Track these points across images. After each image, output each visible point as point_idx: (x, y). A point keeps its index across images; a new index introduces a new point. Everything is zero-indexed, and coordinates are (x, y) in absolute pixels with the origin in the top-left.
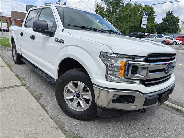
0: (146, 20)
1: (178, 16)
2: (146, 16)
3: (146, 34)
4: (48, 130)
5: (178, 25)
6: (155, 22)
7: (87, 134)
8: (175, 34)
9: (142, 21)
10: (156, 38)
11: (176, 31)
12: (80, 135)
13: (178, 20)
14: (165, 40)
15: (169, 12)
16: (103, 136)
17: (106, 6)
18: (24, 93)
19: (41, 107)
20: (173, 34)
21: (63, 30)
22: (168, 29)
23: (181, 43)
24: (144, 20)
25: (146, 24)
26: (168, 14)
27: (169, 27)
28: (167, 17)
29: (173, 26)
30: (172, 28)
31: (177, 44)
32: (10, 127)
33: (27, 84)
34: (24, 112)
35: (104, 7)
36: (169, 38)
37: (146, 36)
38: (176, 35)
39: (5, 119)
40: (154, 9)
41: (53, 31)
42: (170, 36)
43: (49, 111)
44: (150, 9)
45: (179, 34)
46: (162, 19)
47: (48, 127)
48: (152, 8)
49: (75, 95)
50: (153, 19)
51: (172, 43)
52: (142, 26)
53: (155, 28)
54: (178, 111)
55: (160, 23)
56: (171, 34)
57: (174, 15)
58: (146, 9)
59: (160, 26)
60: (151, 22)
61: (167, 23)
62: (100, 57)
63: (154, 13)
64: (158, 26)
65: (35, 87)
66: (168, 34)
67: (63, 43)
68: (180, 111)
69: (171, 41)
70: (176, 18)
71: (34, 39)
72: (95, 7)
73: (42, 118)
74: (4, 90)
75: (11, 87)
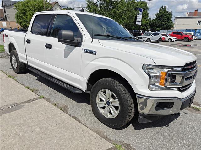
0: (141, 17)
1: (171, 12)
2: (140, 13)
3: (141, 31)
4: (94, 141)
5: (171, 21)
6: (148, 18)
7: (131, 140)
8: (169, 30)
9: (137, 17)
10: (153, 35)
11: (170, 27)
12: (126, 142)
13: (171, 15)
14: (161, 37)
15: (162, 7)
16: (145, 140)
17: (99, 2)
18: (47, 106)
19: (74, 119)
20: (166, 30)
21: (92, 40)
22: (162, 26)
23: (176, 39)
24: (138, 17)
25: (140, 20)
26: (161, 9)
27: (162, 23)
28: (160, 13)
29: (166, 22)
30: (166, 24)
31: (172, 41)
32: (55, 143)
33: (45, 96)
34: (60, 126)
35: (97, 2)
36: (165, 35)
37: (142, 33)
38: (170, 32)
39: (46, 136)
40: (147, 5)
41: (79, 42)
42: (164, 32)
43: (84, 123)
44: (144, 5)
45: (173, 29)
46: (156, 14)
47: (92, 138)
48: (146, 4)
49: (106, 103)
50: (147, 15)
51: (167, 40)
52: (137, 23)
53: (149, 24)
54: (197, 110)
55: (153, 19)
56: (165, 30)
57: (167, 10)
58: (139, 4)
59: (154, 22)
60: (146, 19)
61: (161, 19)
62: (142, 69)
63: (148, 8)
64: (152, 22)
65: (55, 98)
66: (162, 30)
67: (95, 54)
68: (198, 110)
69: (167, 38)
70: (169, 14)
71: (50, 48)
72: (87, 3)
73: (81, 130)
74: (24, 105)
75: (29, 100)
